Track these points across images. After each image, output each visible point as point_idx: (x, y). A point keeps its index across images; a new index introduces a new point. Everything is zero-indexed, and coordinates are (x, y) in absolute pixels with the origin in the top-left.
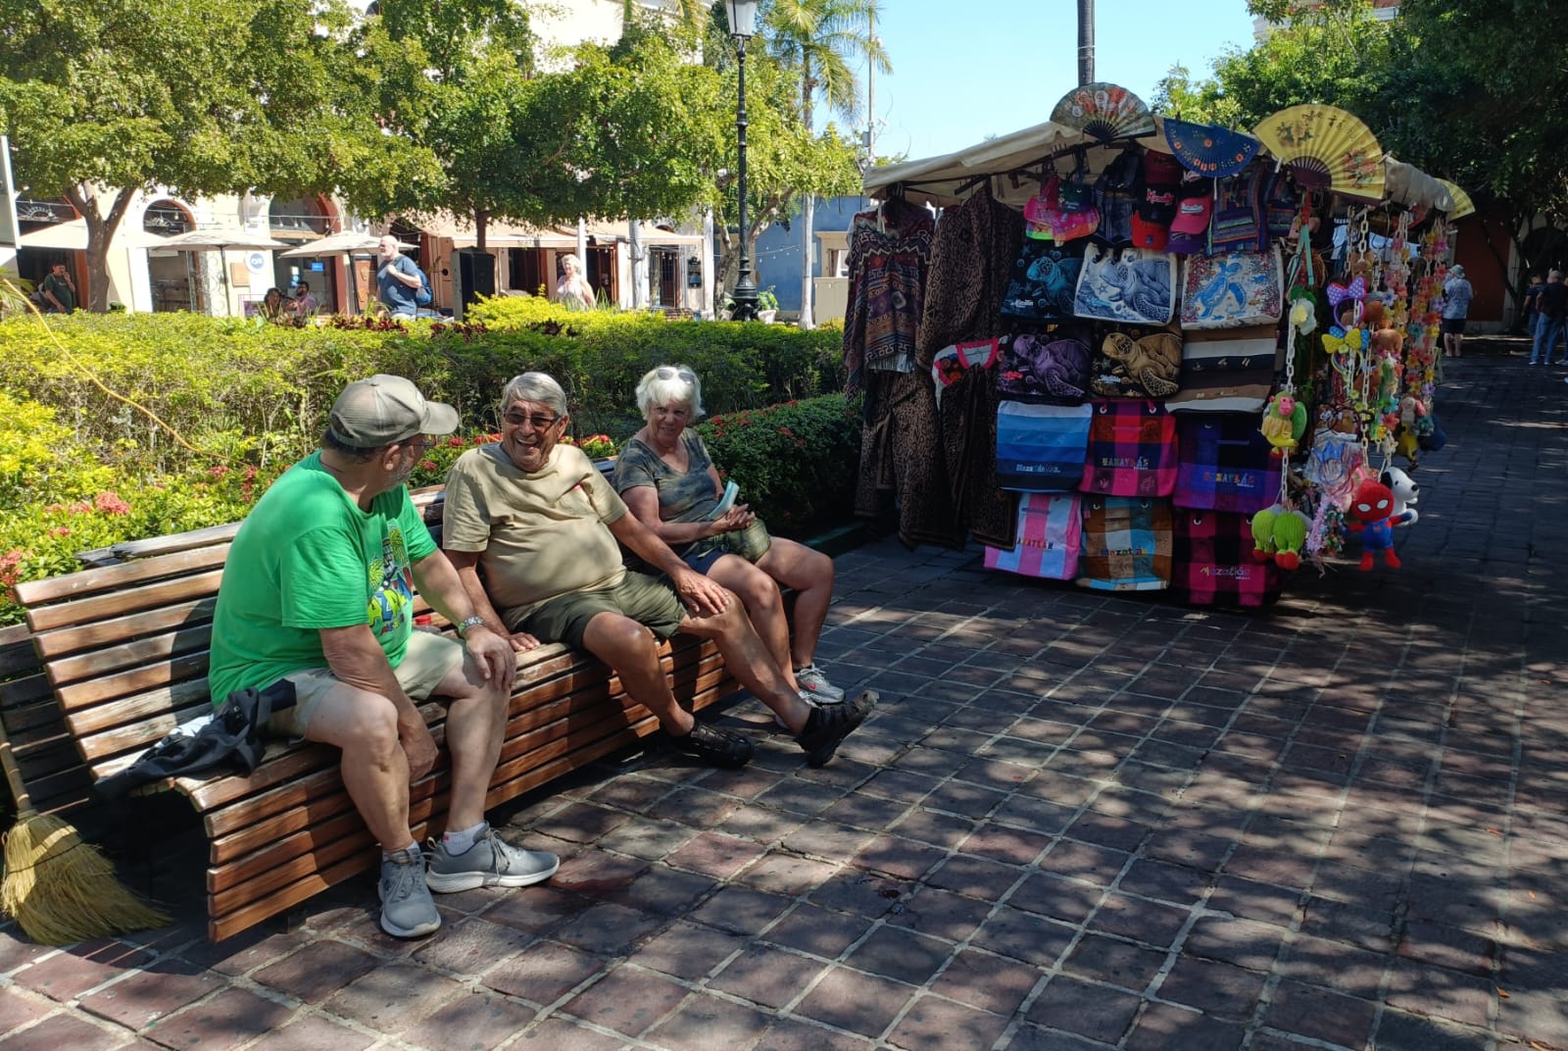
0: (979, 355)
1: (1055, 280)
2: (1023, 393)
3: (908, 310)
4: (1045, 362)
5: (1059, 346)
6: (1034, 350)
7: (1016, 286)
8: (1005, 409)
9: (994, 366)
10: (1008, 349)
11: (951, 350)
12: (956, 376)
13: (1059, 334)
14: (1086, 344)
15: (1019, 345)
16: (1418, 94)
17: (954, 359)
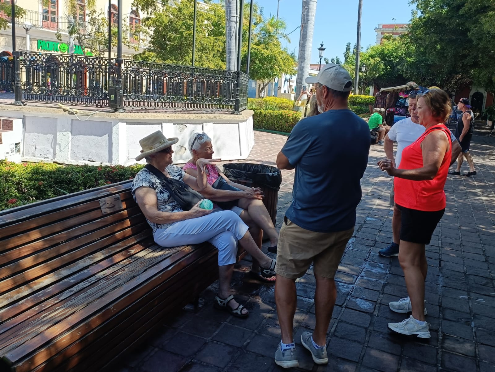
0: (392, 110)
1: (403, 102)
2: (398, 114)
3: (383, 104)
4: (401, 111)
5: (403, 109)
6: (400, 109)
7: (398, 102)
8: (395, 116)
9: (394, 111)
10: (396, 109)
11: (389, 109)
12: (389, 112)
13: (403, 108)
14: (406, 109)
15: (398, 109)
16: (424, 64)
17: (389, 110)
